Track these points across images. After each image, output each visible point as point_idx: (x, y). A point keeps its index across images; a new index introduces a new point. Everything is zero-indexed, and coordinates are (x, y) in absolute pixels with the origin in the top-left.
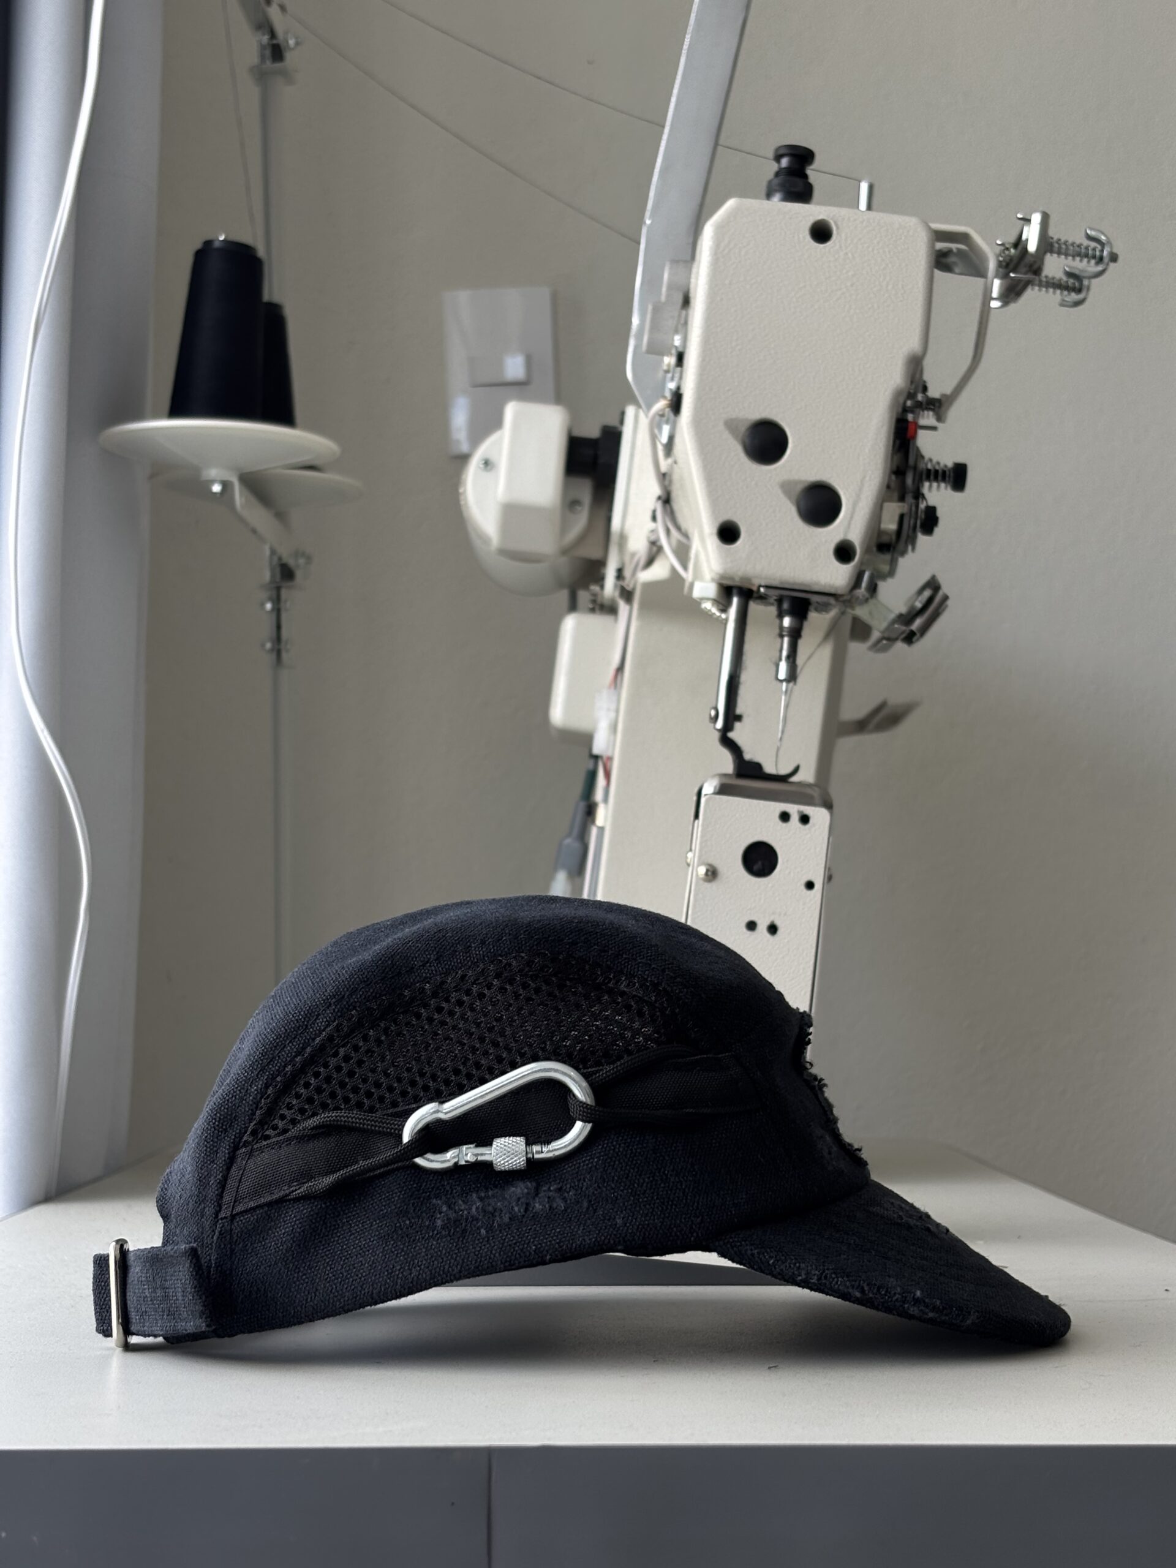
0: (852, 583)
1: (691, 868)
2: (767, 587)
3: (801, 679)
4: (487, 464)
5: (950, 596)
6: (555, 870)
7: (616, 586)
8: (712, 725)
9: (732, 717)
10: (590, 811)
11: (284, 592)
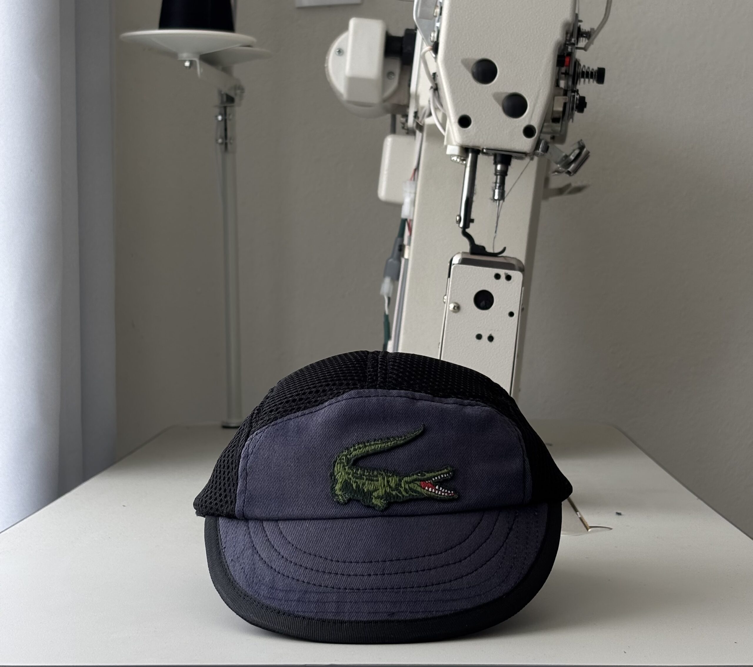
0: (534, 148)
1: (446, 305)
2: (487, 149)
4: (340, 52)
5: (590, 152)
6: (384, 276)
7: (414, 121)
8: (458, 225)
9: (468, 220)
10: (401, 249)
11: (228, 110)
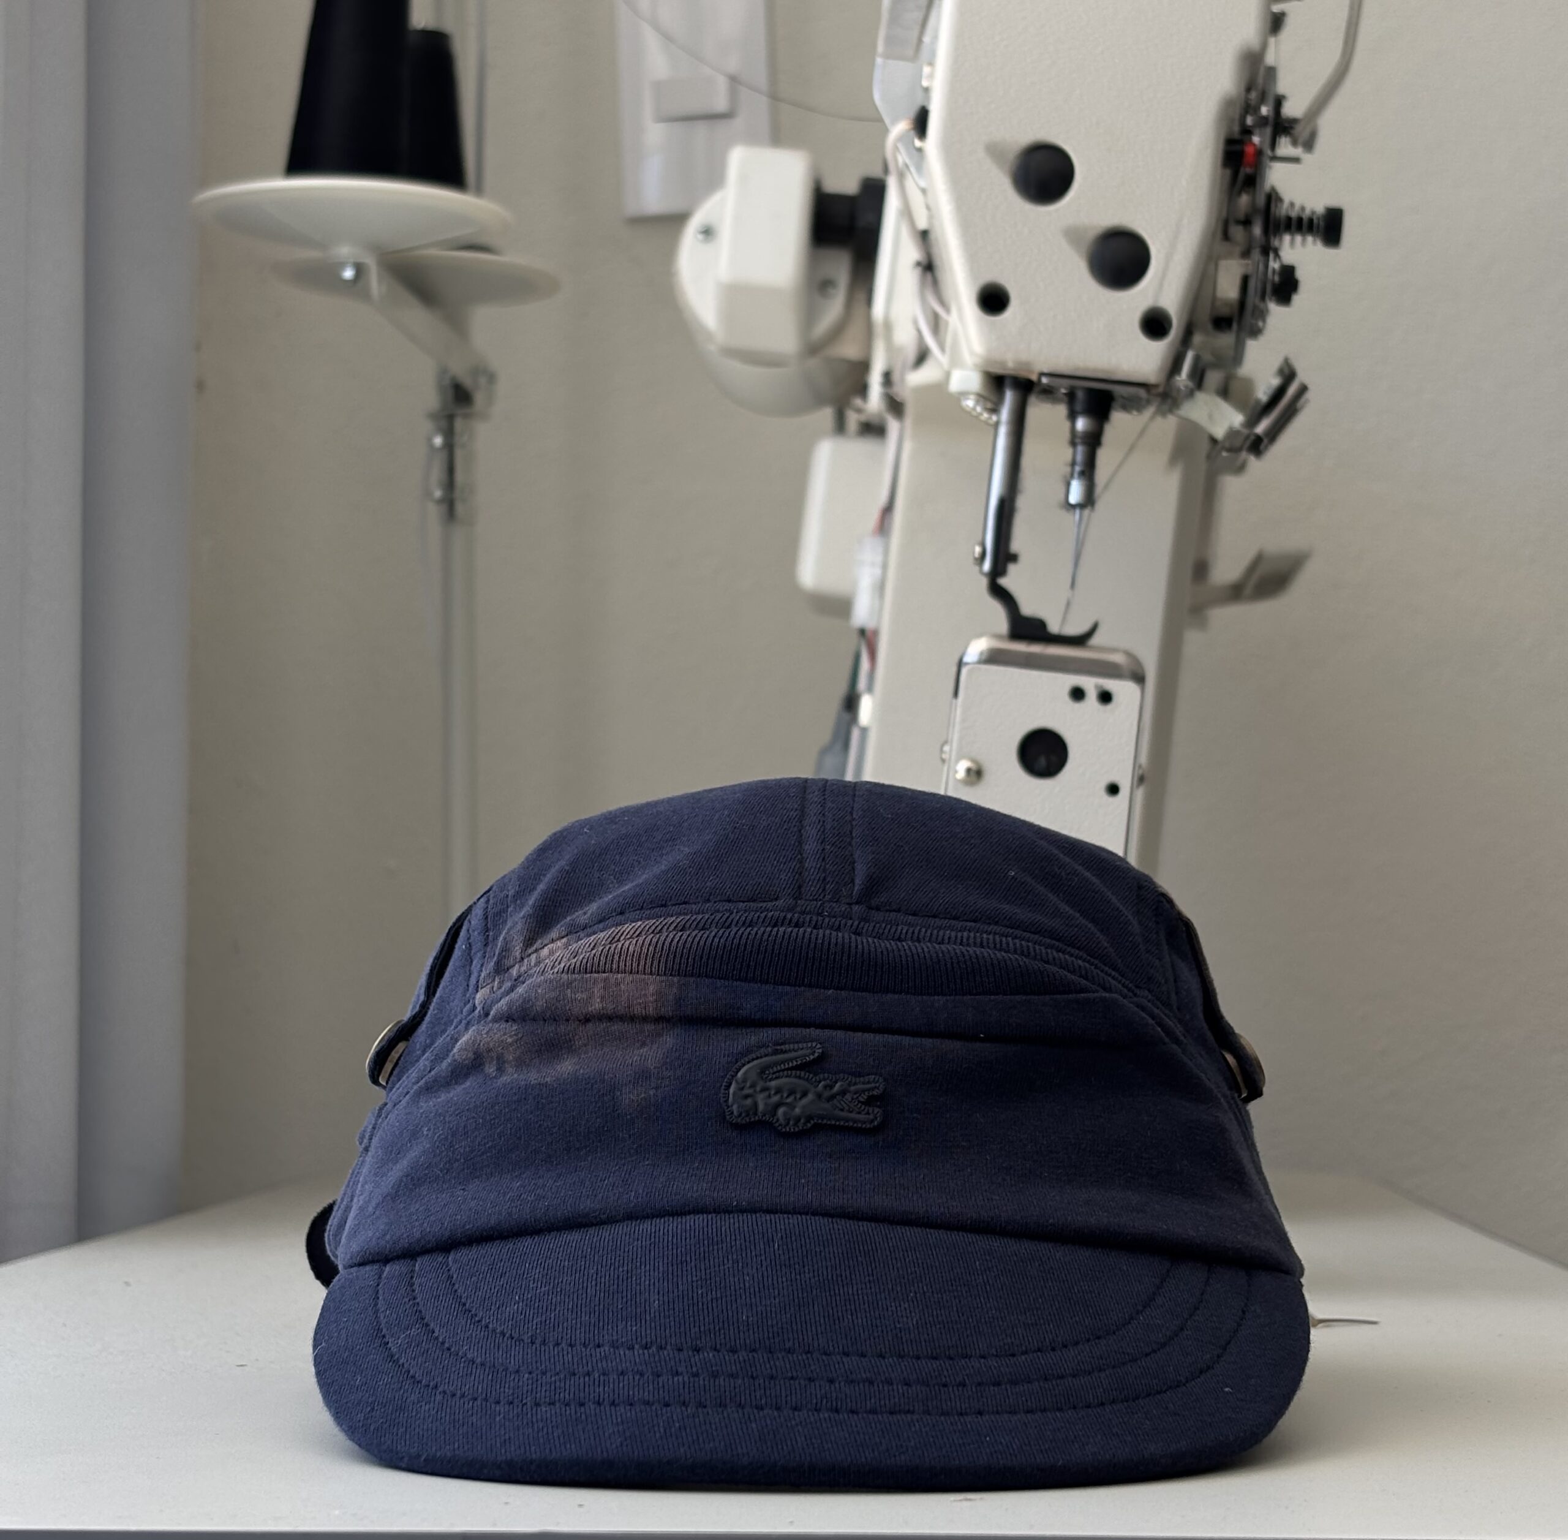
0: (1169, 369)
1: (945, 768)
2: (1051, 376)
3: (1101, 505)
4: (708, 232)
7: (883, 394)
8: (978, 567)
9: (1004, 556)
10: (851, 703)
11: (459, 424)
